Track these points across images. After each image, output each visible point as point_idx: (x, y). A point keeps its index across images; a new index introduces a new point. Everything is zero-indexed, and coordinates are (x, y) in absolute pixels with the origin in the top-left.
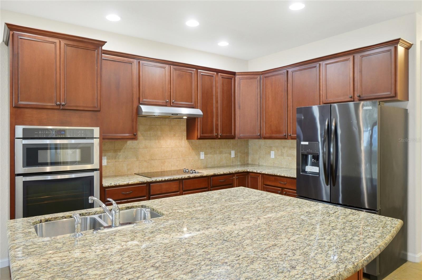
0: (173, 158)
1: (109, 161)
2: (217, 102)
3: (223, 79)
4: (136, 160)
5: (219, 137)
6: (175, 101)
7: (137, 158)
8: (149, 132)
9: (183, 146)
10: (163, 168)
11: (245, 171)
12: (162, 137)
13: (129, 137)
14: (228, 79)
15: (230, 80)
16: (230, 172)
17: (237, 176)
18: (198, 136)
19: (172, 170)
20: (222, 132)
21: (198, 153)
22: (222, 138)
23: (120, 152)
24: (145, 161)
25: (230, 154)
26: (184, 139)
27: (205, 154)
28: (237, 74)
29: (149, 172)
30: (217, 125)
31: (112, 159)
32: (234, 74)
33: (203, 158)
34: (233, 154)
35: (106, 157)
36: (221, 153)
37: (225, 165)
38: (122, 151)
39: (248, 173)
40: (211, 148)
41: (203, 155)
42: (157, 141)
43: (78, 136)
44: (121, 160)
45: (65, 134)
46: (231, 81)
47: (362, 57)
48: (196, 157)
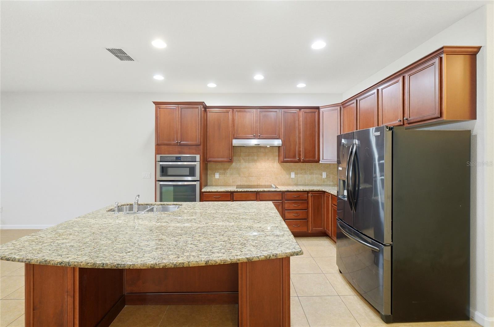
0: (267, 175)
1: (221, 175)
2: (299, 133)
3: (305, 114)
4: (238, 176)
5: (302, 161)
6: (261, 135)
7: (239, 174)
8: (248, 157)
9: (275, 167)
10: (258, 183)
11: (321, 190)
12: (258, 161)
13: (227, 161)
14: (311, 113)
15: (313, 114)
16: (303, 190)
17: (311, 194)
18: (281, 160)
19: (266, 184)
20: (305, 157)
21: (289, 173)
22: (304, 162)
23: (227, 170)
24: (245, 177)
25: (322, 175)
26: (276, 162)
27: (295, 174)
28: (320, 107)
29: (248, 184)
30: (299, 151)
31: (223, 174)
32: (318, 108)
33: (294, 177)
34: (324, 175)
35: (218, 173)
36: (311, 174)
37: (317, 184)
38: (229, 169)
39: (324, 192)
40: (302, 169)
41: (293, 174)
42: (254, 163)
43: (188, 160)
44: (228, 176)
45: (180, 159)
46: (315, 115)
47: (409, 77)
48: (287, 176)
